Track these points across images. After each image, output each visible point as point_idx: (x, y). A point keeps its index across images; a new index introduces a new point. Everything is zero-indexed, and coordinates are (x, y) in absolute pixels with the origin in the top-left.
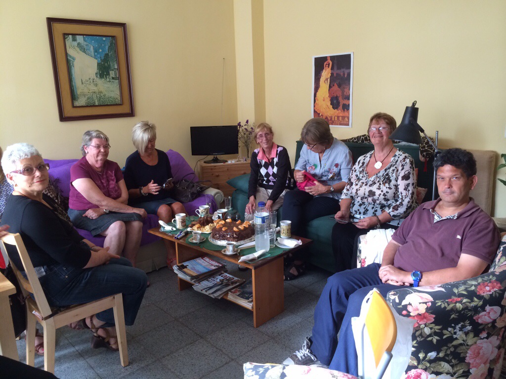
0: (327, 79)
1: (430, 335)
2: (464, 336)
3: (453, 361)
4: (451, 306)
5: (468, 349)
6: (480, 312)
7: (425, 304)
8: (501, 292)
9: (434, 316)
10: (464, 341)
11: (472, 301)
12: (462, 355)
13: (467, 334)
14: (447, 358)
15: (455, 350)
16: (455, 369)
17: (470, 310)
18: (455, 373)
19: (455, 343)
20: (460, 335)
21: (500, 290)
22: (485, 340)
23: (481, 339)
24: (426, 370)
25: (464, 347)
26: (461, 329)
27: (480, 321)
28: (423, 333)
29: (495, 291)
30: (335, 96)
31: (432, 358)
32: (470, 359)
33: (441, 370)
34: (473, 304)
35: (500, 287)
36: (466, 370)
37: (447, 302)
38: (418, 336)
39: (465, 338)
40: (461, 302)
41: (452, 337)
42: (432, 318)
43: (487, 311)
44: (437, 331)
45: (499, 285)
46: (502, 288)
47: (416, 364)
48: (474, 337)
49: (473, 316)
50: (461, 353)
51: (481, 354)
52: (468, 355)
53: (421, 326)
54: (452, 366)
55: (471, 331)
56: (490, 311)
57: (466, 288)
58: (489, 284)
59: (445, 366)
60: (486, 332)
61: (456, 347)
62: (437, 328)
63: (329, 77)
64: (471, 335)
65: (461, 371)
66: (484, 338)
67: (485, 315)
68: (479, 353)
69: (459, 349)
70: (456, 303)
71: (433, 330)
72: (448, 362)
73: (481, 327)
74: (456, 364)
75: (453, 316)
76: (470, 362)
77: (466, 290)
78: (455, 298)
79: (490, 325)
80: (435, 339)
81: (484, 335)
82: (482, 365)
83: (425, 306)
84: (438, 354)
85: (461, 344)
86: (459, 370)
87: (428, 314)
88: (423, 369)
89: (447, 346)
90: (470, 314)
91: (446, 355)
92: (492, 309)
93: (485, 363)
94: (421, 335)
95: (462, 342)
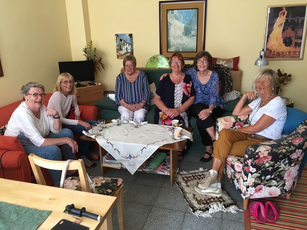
0: (281, 24)
1: (268, 167)
2: (284, 166)
3: (278, 179)
4: (280, 151)
5: (285, 173)
6: (293, 153)
7: (267, 151)
8: (303, 142)
9: (271, 157)
10: (284, 168)
11: (290, 147)
12: (282, 176)
13: (285, 165)
14: (275, 178)
15: (279, 173)
16: (279, 183)
17: (289, 152)
18: (278, 186)
19: (280, 170)
20: (282, 166)
21: (303, 141)
22: (293, 167)
23: (292, 167)
24: (264, 185)
25: (284, 172)
26: (283, 163)
27: (292, 158)
28: (265, 166)
29: (301, 142)
30: (288, 36)
31: (268, 179)
32: (286, 177)
33: (272, 185)
34: (291, 149)
35: (303, 140)
36: (284, 183)
37: (278, 149)
38: (262, 168)
39: (284, 167)
40: (285, 149)
41: (279, 167)
42: (270, 158)
43: (296, 152)
44: (272, 164)
45: (303, 139)
46: (304, 140)
47: (260, 182)
48: (289, 166)
49: (289, 156)
50: (282, 175)
51: (291, 175)
52: (285, 175)
53: (264, 163)
54: (277, 182)
55: (287, 163)
56: (298, 152)
57: (287, 141)
58: (298, 139)
59: (274, 182)
60: (294, 163)
61: (280, 172)
62: (272, 163)
63: (284, 23)
64: (288, 165)
65: (282, 184)
66: (293, 166)
67: (295, 154)
68: (290, 174)
69: (281, 173)
70: (282, 149)
71: (270, 164)
72: (276, 180)
73: (292, 161)
74: (279, 181)
75: (280, 156)
76: (286, 179)
77: (287, 142)
78: (282, 147)
79: (296, 160)
80: (270, 169)
81: (293, 165)
82: (291, 180)
83: (267, 152)
84: (271, 176)
85: (282, 170)
86: (281, 183)
87: (268, 156)
88: (263, 185)
89: (276, 172)
90: (288, 154)
91: (275, 176)
92: (298, 151)
93: (292, 179)
94: (264, 167)
95: (283, 169)
